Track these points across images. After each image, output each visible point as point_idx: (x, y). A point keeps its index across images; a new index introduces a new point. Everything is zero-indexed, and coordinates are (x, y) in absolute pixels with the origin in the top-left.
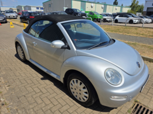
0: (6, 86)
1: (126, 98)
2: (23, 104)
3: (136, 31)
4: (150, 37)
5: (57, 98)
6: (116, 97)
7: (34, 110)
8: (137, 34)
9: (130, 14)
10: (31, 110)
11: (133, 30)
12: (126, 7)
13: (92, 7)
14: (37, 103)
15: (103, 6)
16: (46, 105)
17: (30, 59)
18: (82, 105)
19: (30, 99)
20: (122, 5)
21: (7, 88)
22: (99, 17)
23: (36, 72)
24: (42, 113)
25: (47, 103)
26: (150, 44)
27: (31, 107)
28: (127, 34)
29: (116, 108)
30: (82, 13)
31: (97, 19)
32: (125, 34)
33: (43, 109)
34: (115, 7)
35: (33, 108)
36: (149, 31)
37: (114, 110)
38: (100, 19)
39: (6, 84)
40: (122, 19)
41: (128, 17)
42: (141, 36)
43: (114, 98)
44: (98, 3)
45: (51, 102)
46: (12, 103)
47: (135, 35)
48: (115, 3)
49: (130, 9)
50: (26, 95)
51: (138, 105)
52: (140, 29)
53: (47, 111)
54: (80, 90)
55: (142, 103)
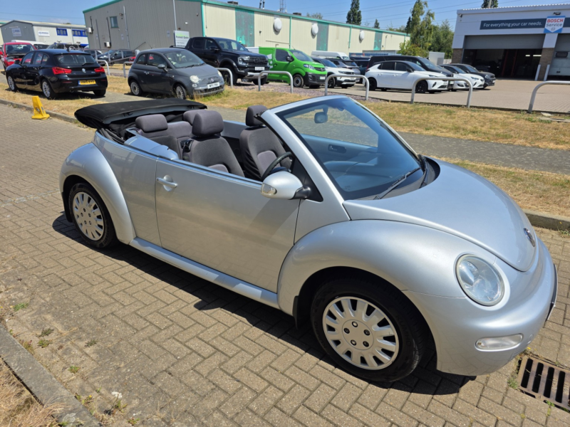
0: (82, 344)
1: (518, 341)
2: (176, 398)
3: (450, 122)
4: (501, 141)
5: (281, 368)
6: (490, 342)
7: (224, 415)
8: (457, 129)
9: (415, 60)
10: (216, 415)
11: (440, 117)
12: (392, 31)
13: (276, 31)
14: (226, 392)
15: (315, 27)
16: (257, 394)
17: (137, 238)
18: (370, 382)
19: (192, 379)
20: (377, 25)
21: (88, 350)
22: (312, 71)
23: (164, 284)
24: (256, 419)
25: (255, 387)
26: (507, 163)
27: (210, 405)
28: (425, 132)
29: (473, 378)
30: (252, 56)
31: (306, 77)
32: (418, 131)
33: (254, 406)
34: (356, 32)
35: (217, 409)
36: (491, 120)
37: (470, 383)
38: (315, 77)
39: (80, 339)
40: (392, 77)
41: (410, 69)
42: (471, 136)
43: (486, 346)
44: (297, 16)
45: (270, 384)
46: (136, 402)
47: (451, 135)
48: (354, 18)
49: (408, 39)
50: (172, 369)
51: (530, 363)
52: (461, 112)
53: (268, 411)
54: (367, 333)
55: (542, 355)
